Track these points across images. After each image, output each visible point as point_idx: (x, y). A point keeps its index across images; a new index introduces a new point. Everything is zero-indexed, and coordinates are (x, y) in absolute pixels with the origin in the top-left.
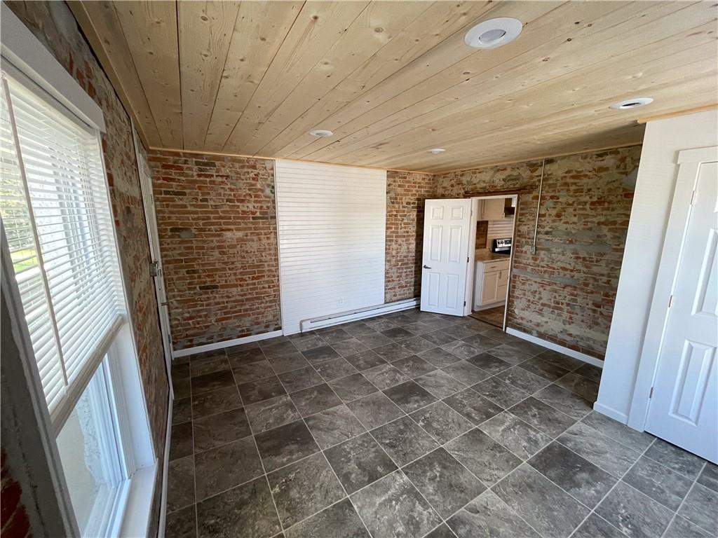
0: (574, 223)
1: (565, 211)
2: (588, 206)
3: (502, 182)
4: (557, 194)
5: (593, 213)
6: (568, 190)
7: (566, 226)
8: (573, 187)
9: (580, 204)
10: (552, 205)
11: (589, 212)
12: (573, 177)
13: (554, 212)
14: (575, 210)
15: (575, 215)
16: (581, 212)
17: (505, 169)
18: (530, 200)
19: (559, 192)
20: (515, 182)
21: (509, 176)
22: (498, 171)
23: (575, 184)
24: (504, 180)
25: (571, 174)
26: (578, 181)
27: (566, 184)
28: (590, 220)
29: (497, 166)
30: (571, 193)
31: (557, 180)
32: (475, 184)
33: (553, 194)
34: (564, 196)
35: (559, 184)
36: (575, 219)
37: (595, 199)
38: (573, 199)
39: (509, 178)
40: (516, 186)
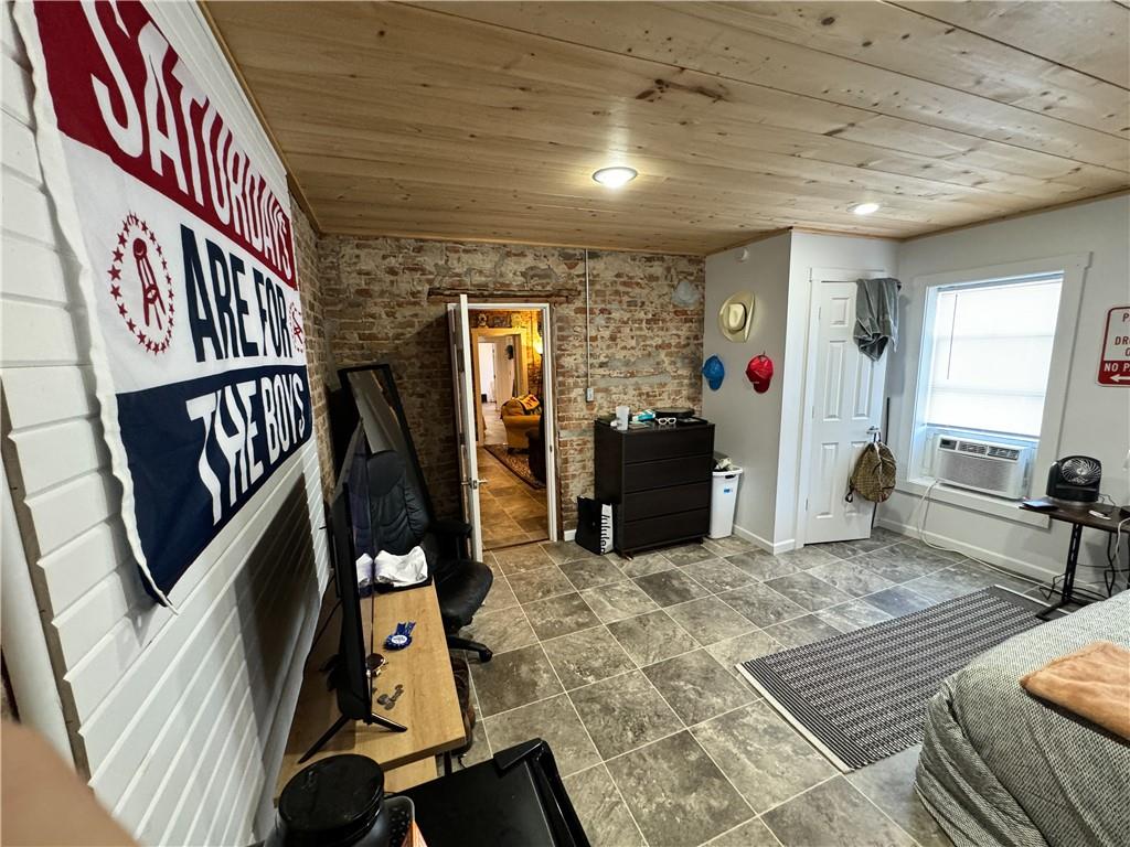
0: (633, 348)
1: (620, 332)
2: (644, 325)
3: (520, 279)
4: (608, 307)
5: (650, 334)
6: (620, 302)
7: (624, 353)
8: (626, 299)
9: (634, 321)
10: (603, 322)
11: (645, 332)
12: (624, 284)
13: (607, 334)
14: (631, 330)
15: (632, 338)
16: (638, 333)
17: (522, 255)
18: (573, 314)
19: (610, 303)
20: (544, 281)
21: (532, 268)
22: (508, 254)
23: (627, 293)
24: (523, 274)
25: (622, 280)
26: (630, 290)
27: (617, 293)
28: (648, 343)
29: (505, 246)
30: (625, 307)
31: (606, 286)
32: (458, 275)
33: (603, 306)
34: (617, 310)
35: (608, 293)
36: (633, 343)
37: (650, 316)
38: (629, 315)
39: (531, 273)
40: (548, 288)
